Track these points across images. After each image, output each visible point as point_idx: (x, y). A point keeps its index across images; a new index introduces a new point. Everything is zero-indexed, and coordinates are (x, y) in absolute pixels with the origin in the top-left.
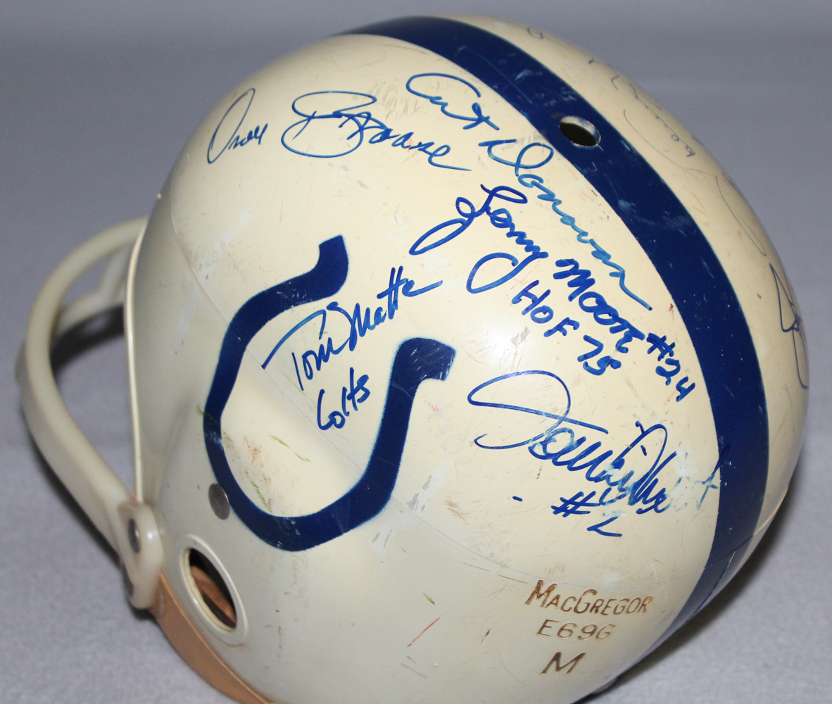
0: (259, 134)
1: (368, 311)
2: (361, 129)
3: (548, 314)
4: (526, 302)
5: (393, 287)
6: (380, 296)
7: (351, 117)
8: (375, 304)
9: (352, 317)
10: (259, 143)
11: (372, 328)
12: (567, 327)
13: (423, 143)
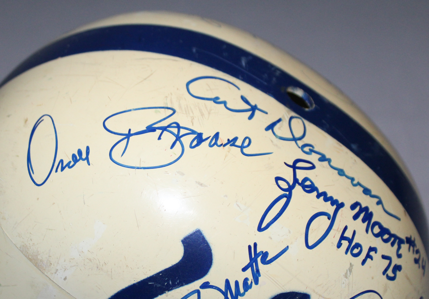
0: (84, 156)
1: (237, 283)
2: (178, 138)
3: (359, 248)
4: (345, 244)
5: (253, 261)
6: (244, 270)
7: (164, 129)
8: (241, 277)
9: (224, 290)
10: (89, 164)
11: (243, 295)
12: (372, 253)
13: (230, 139)
